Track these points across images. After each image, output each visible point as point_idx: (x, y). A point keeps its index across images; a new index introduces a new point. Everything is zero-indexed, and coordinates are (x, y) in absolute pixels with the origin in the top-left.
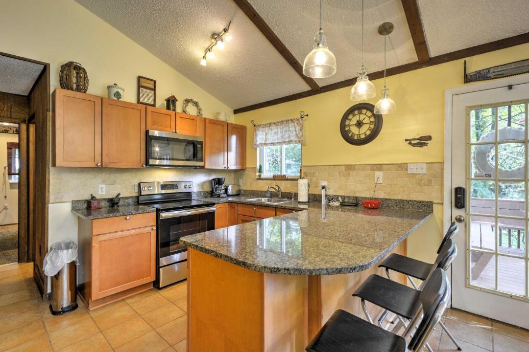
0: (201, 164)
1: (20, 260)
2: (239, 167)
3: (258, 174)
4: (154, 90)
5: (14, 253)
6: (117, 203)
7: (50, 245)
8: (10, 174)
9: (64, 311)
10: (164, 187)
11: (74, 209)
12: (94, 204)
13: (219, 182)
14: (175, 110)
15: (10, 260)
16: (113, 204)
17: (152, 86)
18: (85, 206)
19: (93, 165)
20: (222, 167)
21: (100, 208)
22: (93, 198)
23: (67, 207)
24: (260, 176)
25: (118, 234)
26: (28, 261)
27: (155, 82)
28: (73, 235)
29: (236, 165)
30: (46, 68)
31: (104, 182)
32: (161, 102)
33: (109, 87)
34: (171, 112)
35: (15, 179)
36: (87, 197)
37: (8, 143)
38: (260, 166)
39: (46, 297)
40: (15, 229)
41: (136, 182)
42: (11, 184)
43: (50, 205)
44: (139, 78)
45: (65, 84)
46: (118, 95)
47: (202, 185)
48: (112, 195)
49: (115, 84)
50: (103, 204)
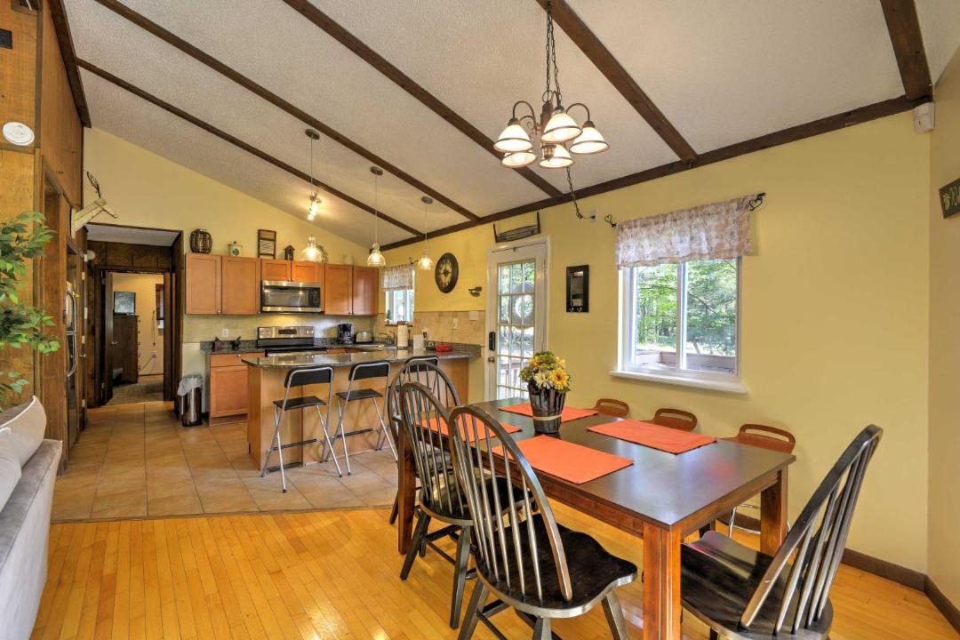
0: (319, 310)
1: (165, 399)
2: (368, 313)
3: (386, 320)
4: (274, 240)
5: (161, 395)
6: (237, 345)
7: (183, 375)
8: (159, 319)
9: (192, 425)
10: (281, 332)
11: (203, 348)
12: (218, 344)
13: (345, 328)
14: (292, 259)
15: (157, 399)
16: (235, 345)
17: (272, 237)
18: (211, 346)
19: (214, 312)
20: (346, 313)
21: (222, 349)
22: (217, 339)
23: (197, 347)
24: (388, 322)
25: (232, 368)
26: (171, 400)
27: (275, 233)
28: (201, 370)
29: (364, 310)
30: (180, 234)
31: (227, 326)
32: (280, 252)
33: (229, 245)
34: (288, 262)
35: (161, 325)
36: (213, 339)
37: (157, 285)
38: (389, 311)
39: (180, 418)
40: (161, 378)
41: (256, 327)
42: (160, 329)
43: (184, 345)
44: (259, 231)
45: (194, 249)
46: (237, 252)
47: (328, 331)
48: (234, 337)
49: (235, 242)
50: (226, 346)
